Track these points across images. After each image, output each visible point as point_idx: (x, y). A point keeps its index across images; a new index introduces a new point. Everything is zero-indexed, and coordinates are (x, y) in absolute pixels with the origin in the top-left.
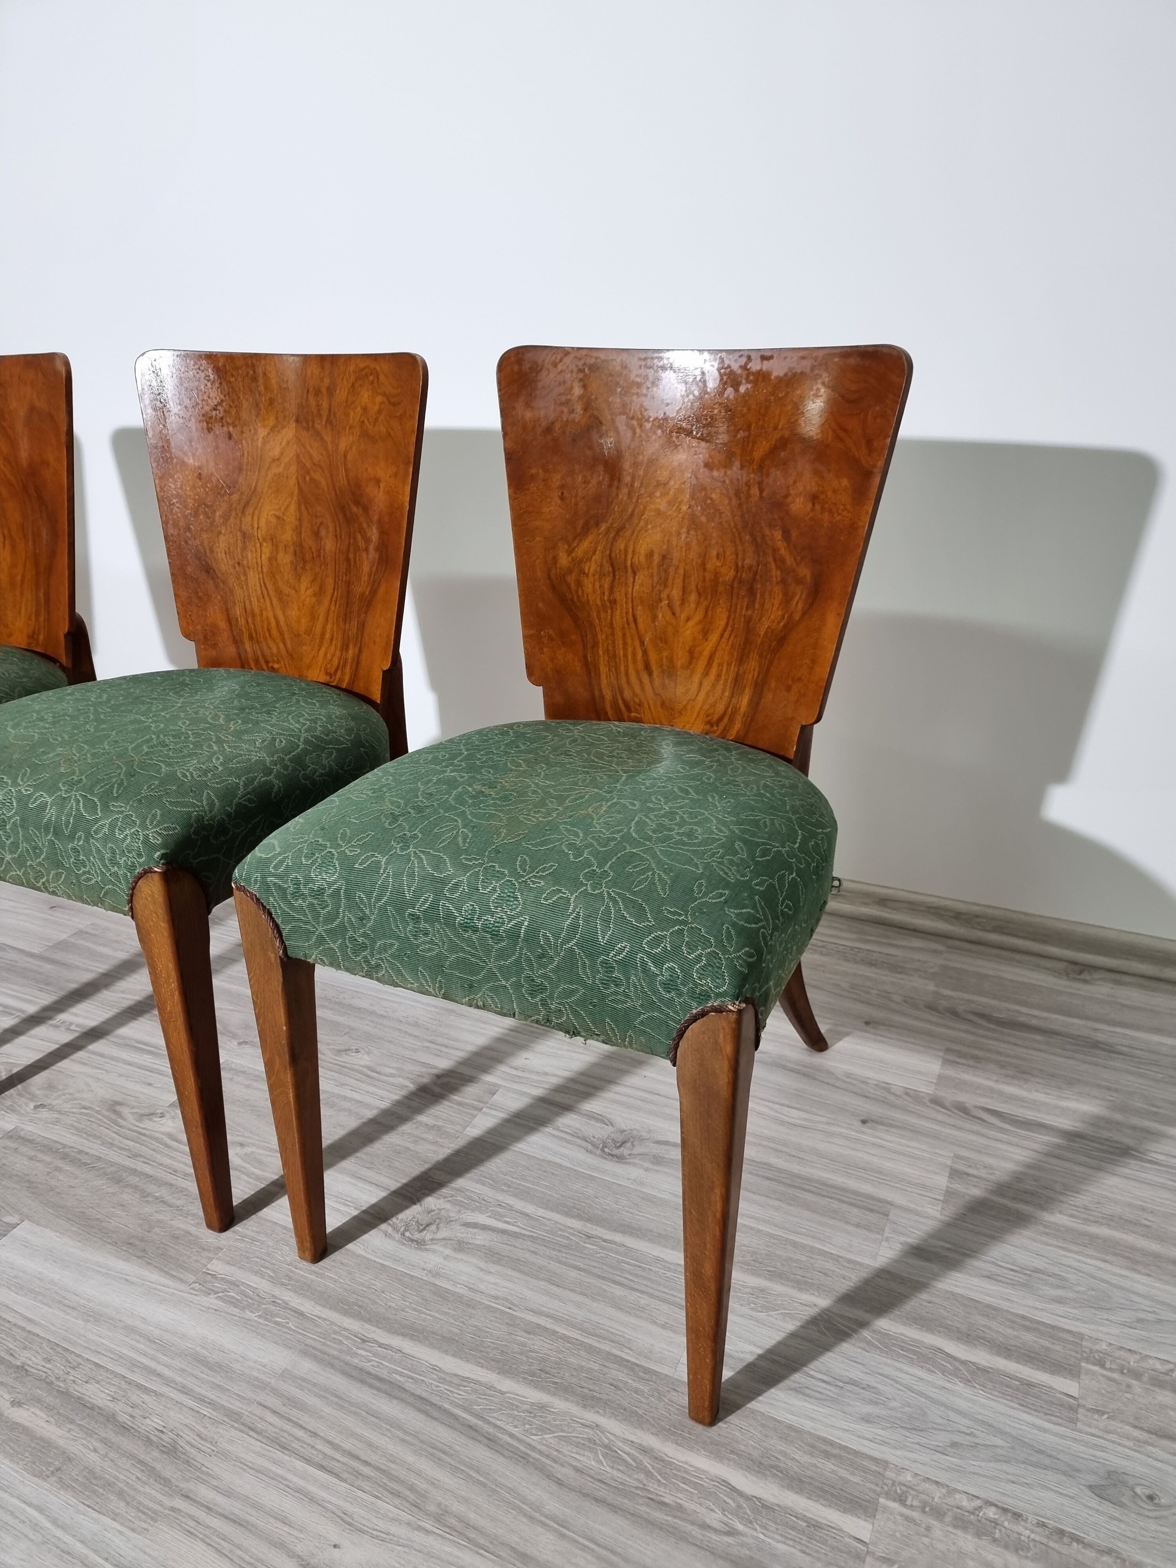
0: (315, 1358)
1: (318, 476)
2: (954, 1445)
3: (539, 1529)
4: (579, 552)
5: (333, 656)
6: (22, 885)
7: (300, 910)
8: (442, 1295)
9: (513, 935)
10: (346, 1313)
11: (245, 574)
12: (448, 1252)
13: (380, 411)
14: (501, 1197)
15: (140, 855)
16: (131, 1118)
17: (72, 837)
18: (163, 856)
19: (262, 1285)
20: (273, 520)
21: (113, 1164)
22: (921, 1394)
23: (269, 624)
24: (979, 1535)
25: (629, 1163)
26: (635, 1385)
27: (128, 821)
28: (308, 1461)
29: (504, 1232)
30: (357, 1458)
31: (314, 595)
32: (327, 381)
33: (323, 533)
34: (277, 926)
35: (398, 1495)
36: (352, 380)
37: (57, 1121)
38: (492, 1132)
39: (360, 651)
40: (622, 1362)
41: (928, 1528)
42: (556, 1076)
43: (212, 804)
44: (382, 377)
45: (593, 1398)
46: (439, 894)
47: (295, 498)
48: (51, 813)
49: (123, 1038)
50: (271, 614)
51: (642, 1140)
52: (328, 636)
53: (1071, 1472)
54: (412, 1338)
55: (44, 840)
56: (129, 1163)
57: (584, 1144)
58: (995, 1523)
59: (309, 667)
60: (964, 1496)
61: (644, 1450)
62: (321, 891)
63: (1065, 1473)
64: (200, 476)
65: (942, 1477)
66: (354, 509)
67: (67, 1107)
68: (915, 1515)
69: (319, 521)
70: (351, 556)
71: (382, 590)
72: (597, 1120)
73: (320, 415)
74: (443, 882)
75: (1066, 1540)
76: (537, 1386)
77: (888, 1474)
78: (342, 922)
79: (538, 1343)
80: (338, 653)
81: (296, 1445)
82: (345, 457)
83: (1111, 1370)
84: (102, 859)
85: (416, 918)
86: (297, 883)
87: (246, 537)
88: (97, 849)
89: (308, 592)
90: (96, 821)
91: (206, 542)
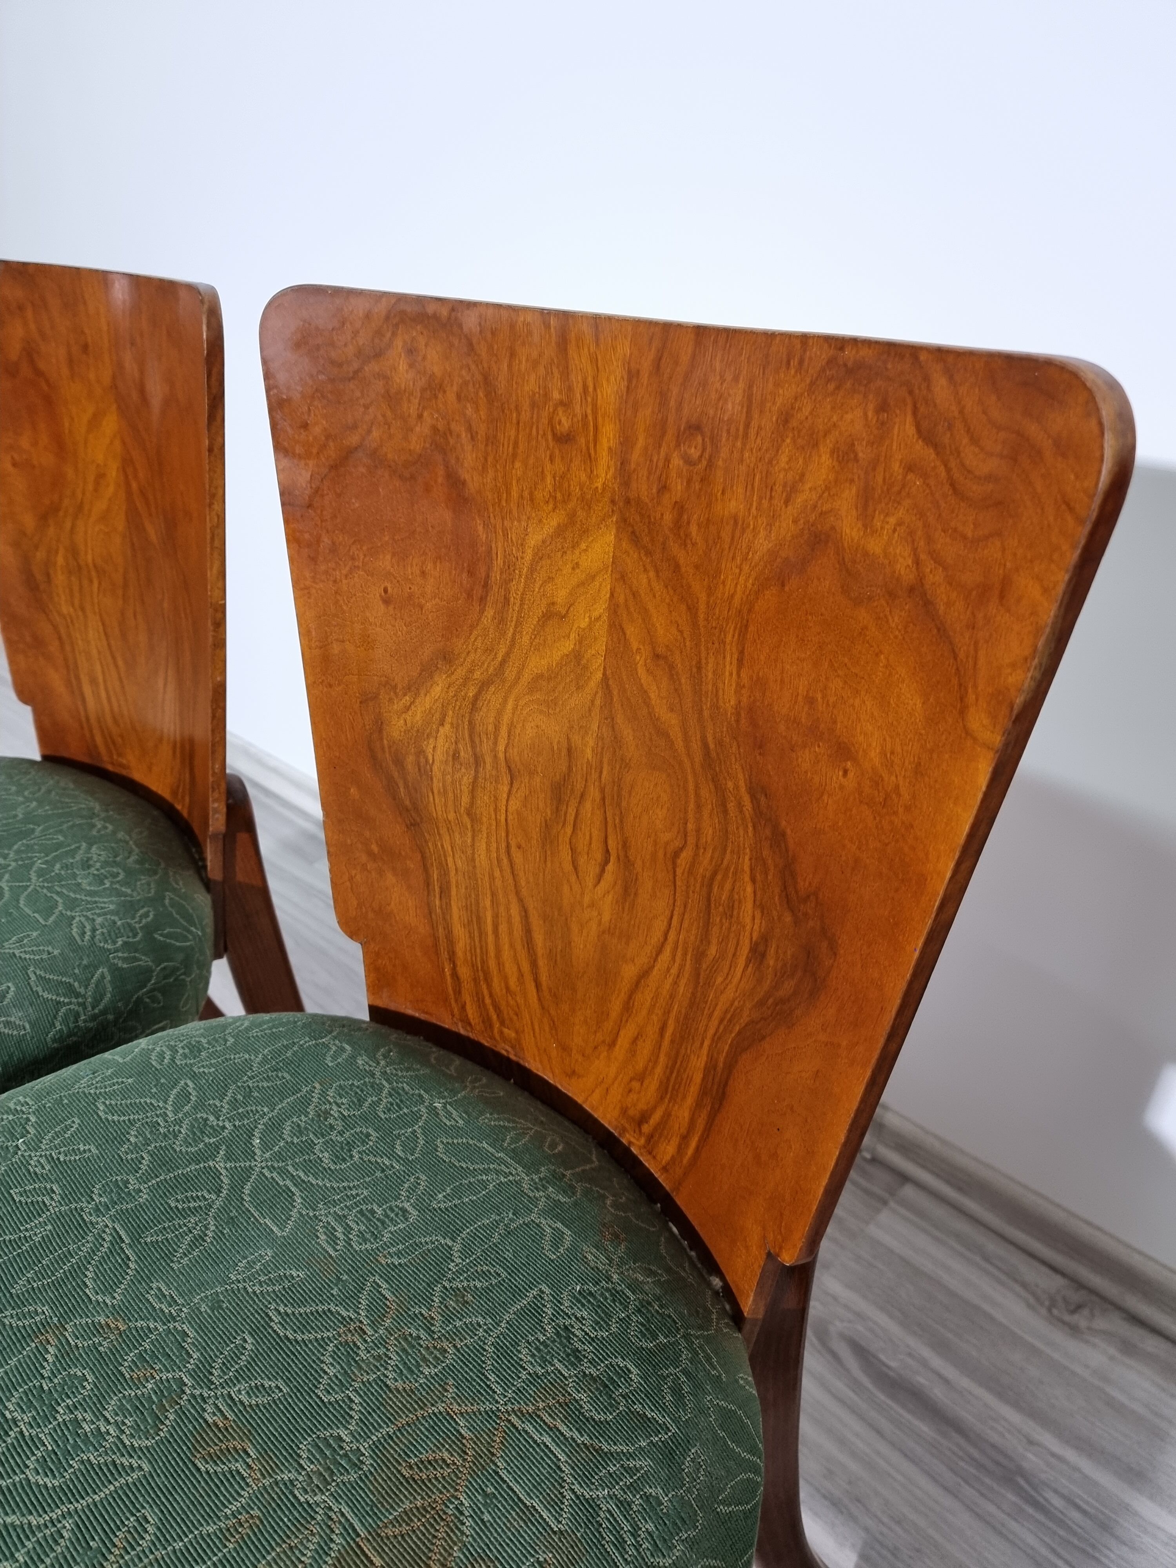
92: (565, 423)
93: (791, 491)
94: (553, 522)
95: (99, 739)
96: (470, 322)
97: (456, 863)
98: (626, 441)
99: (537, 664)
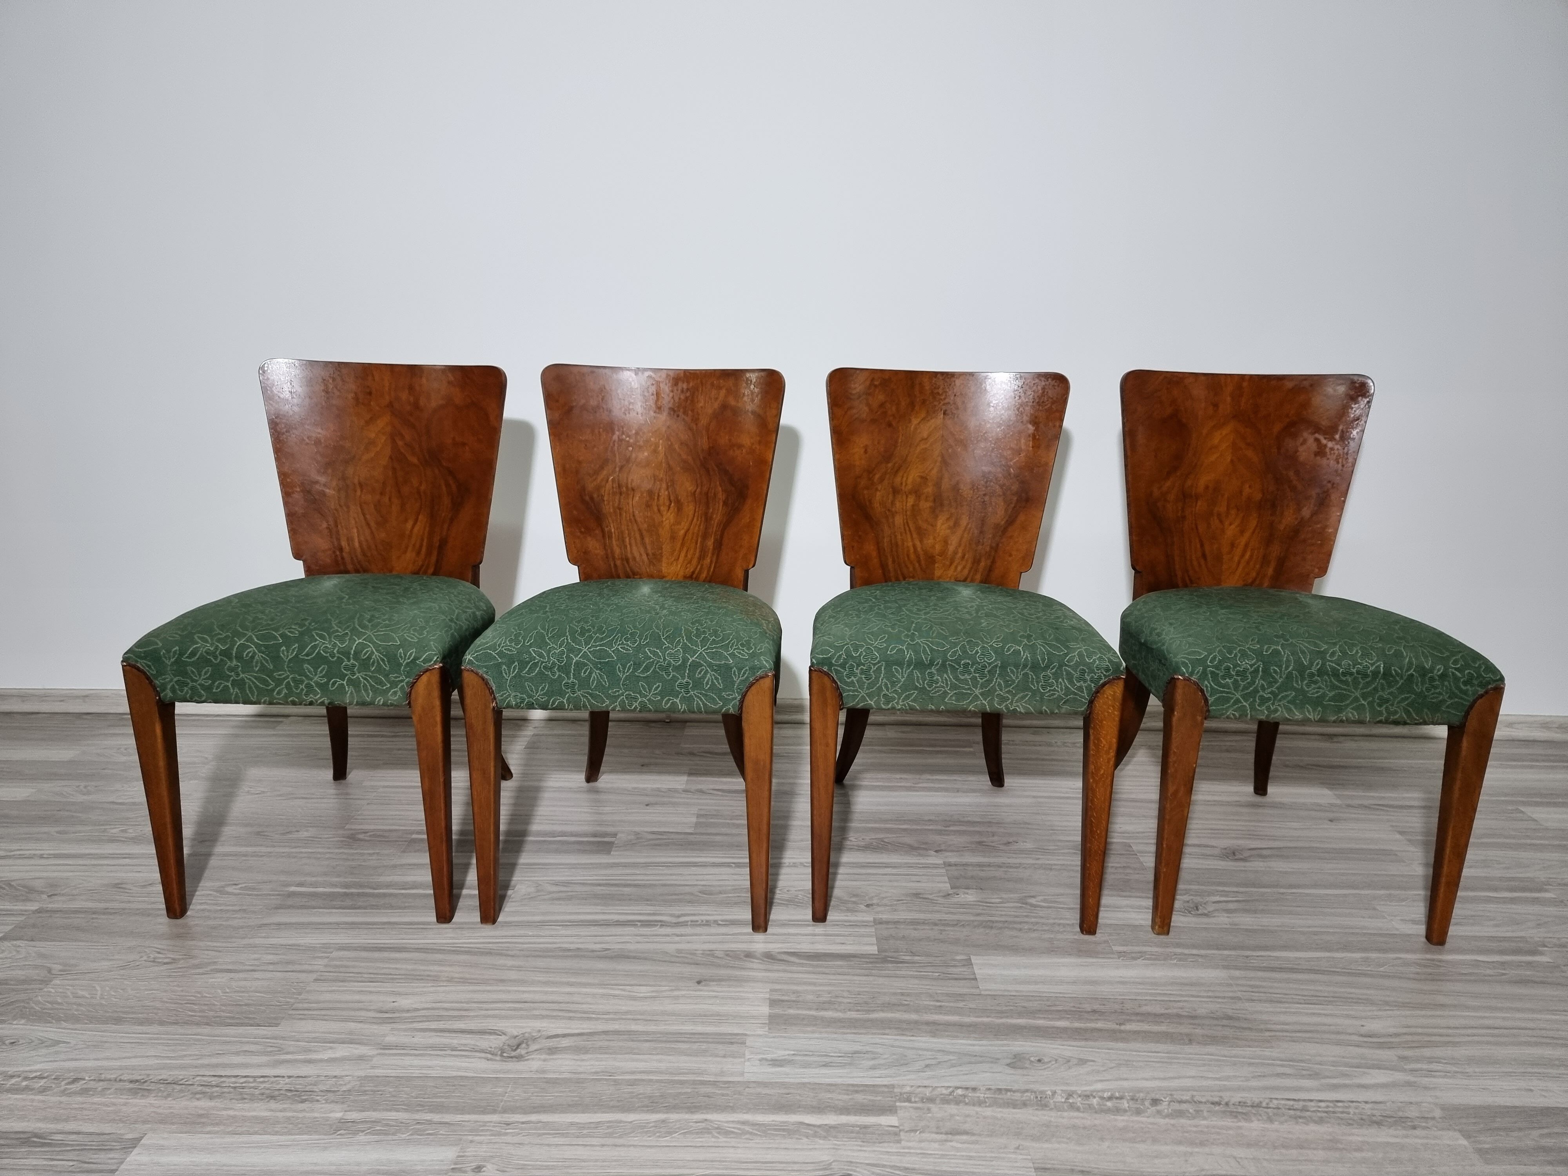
0: (1237, 969)
1: (961, 449)
2: (1539, 924)
4: (1165, 488)
7: (1226, 685)
8: (1253, 931)
9: (1376, 673)
11: (893, 517)
12: (1225, 915)
14: (1211, 888)
15: (1107, 671)
16: (940, 899)
17: (1046, 668)
18: (1124, 669)
20: (919, 480)
21: (972, 921)
22: (1502, 912)
23: (908, 550)
25: (1251, 861)
27: (1090, 652)
28: (1298, 1003)
29: (1239, 901)
30: (1317, 996)
31: (950, 528)
33: (962, 486)
34: (1207, 699)
35: (1356, 1003)
37: (895, 910)
45: (1382, 949)
46: (1324, 659)
47: (940, 464)
48: (1025, 656)
49: (851, 863)
50: (910, 544)
51: (1241, 850)
54: (1266, 950)
55: (1018, 676)
56: (980, 918)
57: (1215, 858)
61: (1428, 960)
64: (866, 451)
67: (887, 902)
69: (958, 478)
70: (988, 500)
71: (1021, 519)
72: (1204, 847)
74: (1325, 652)
76: (1352, 952)
77: (1530, 940)
78: (1256, 687)
80: (969, 566)
81: (1283, 1000)
84: (1070, 679)
85: (1312, 675)
86: (1228, 668)
87: (896, 491)
88: (1068, 673)
89: (943, 527)
90: (1066, 655)
91: (866, 497)
97: (613, 525)
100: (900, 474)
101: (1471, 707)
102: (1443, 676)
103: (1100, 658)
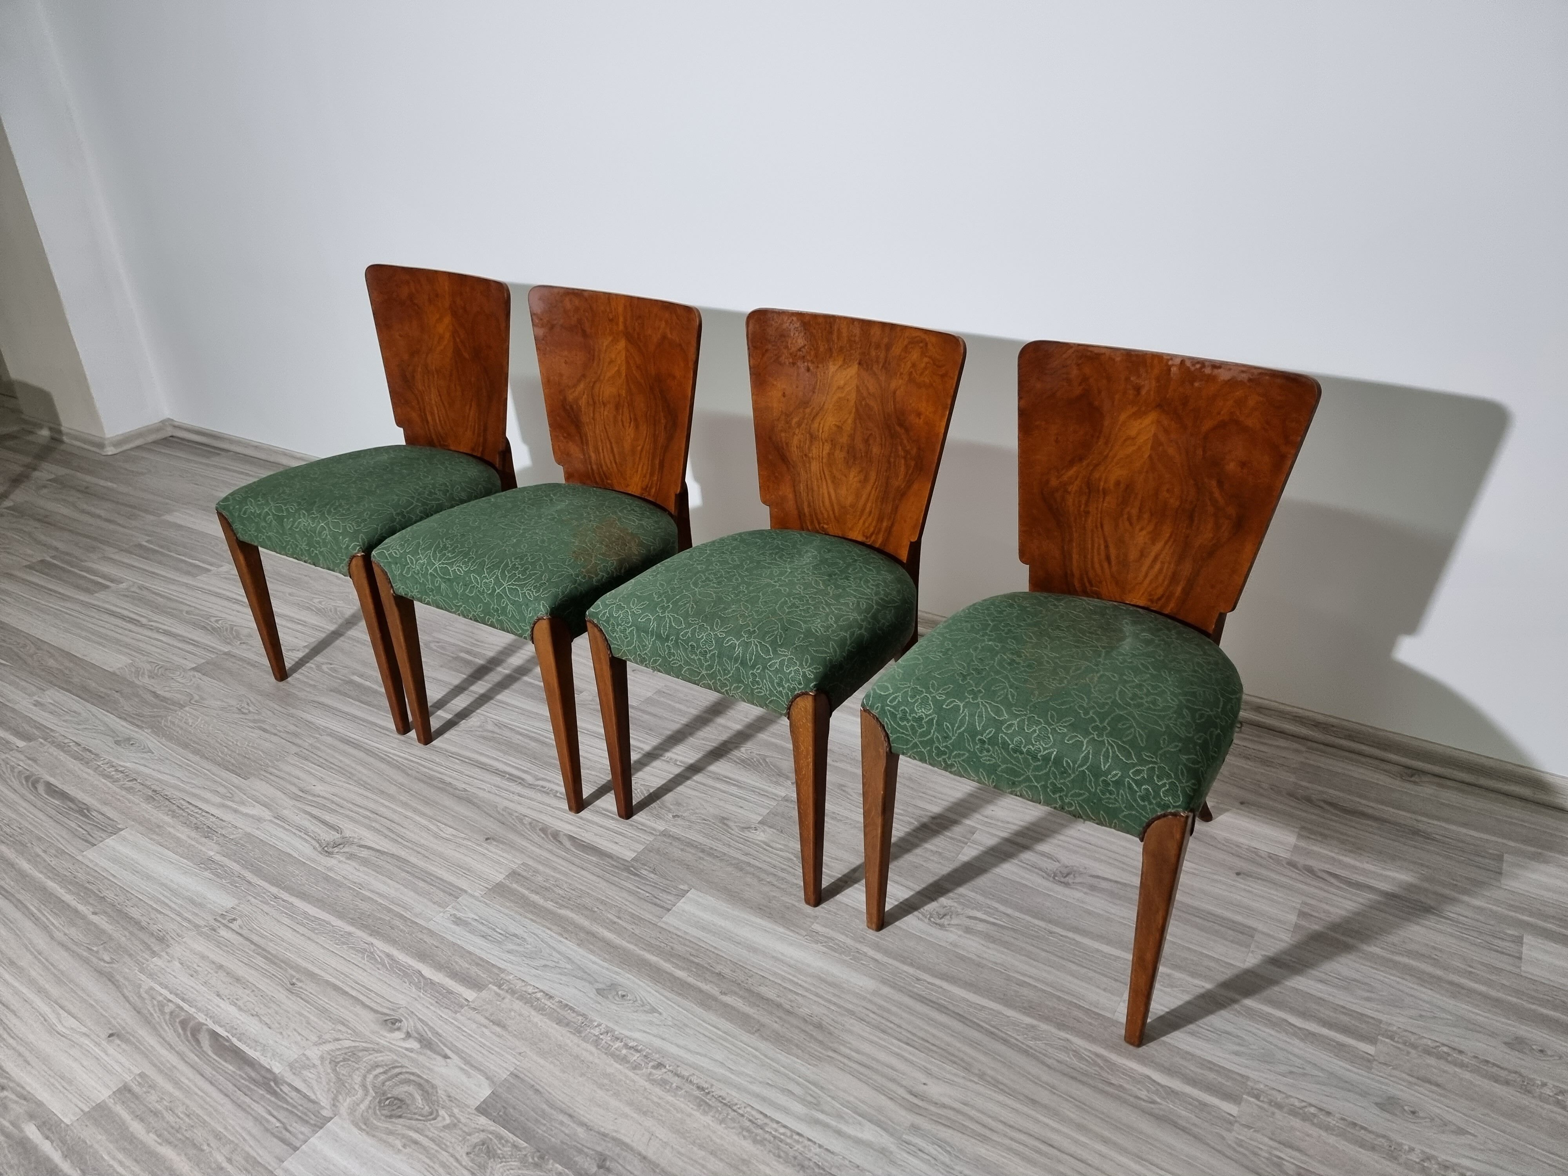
0: (891, 986)
1: (872, 403)
2: (1291, 1072)
3: (1040, 1089)
4: (1065, 478)
5: (870, 524)
6: (711, 689)
7: (905, 727)
8: (963, 958)
9: (1046, 759)
10: (904, 963)
11: (810, 463)
12: (960, 933)
13: (925, 368)
14: (989, 902)
15: (800, 684)
16: (736, 829)
17: (753, 667)
18: (815, 686)
19: (849, 942)
20: (834, 428)
21: (735, 858)
22: (1271, 1043)
23: (823, 497)
24: (1304, 1120)
25: (1073, 888)
26: (1090, 1021)
27: (791, 662)
28: (899, 1040)
29: (994, 924)
30: (928, 1042)
31: (860, 482)
32: (886, 340)
33: (871, 442)
34: (887, 735)
35: (955, 1063)
36: (906, 342)
37: (690, 828)
38: (977, 858)
39: (892, 525)
40: (1079, 1007)
41: (1273, 1113)
42: (1014, 824)
43: (835, 651)
44: (930, 346)
45: (1064, 1025)
46: (998, 730)
47: (853, 415)
48: (739, 651)
49: (714, 773)
50: (825, 492)
51: (1081, 874)
52: (868, 510)
53: (1364, 1094)
54: (947, 981)
55: (732, 667)
56: (744, 858)
57: (1041, 873)
58: (1314, 1115)
59: (851, 529)
60: (1296, 1100)
61: (1097, 1055)
62: (921, 718)
63: (1361, 1095)
64: (784, 395)
65: (1282, 1088)
66: (898, 428)
67: (693, 818)
68: (1266, 1106)
69: (869, 432)
70: (892, 460)
71: (915, 486)
72: (1048, 857)
73: (877, 362)
74: (1002, 723)
75: (1357, 1128)
76: (1029, 1015)
77: (1249, 1083)
78: (932, 738)
79: (1025, 991)
80: (874, 524)
81: (890, 1031)
82: (894, 393)
83: (1397, 1042)
84: (772, 682)
85: (982, 742)
87: (813, 437)
88: (770, 676)
89: (856, 479)
90: (770, 659)
91: (784, 440)
92: (611, 317)
93: (659, 328)
94: (610, 339)
95: (434, 437)
96: (586, 294)
97: (590, 434)
98: (625, 320)
99: (609, 374)
100: (818, 420)
101: (1149, 825)
102: (1118, 783)
103: (797, 671)
